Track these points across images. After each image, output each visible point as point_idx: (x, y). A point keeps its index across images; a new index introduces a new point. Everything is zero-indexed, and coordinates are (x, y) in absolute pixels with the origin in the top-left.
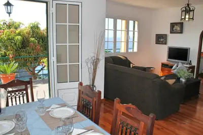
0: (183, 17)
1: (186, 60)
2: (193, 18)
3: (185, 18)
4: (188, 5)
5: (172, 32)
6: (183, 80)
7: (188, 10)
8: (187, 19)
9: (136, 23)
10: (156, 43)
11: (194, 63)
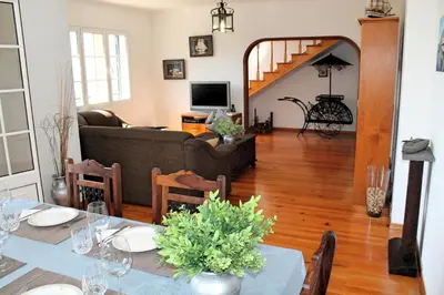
0: (215, 27)
1: (225, 105)
2: (232, 29)
3: (219, 29)
4: (222, 4)
5: (194, 54)
6: (230, 139)
7: (222, 14)
8: (223, 30)
9: (123, 39)
10: (165, 78)
11: (240, 109)
